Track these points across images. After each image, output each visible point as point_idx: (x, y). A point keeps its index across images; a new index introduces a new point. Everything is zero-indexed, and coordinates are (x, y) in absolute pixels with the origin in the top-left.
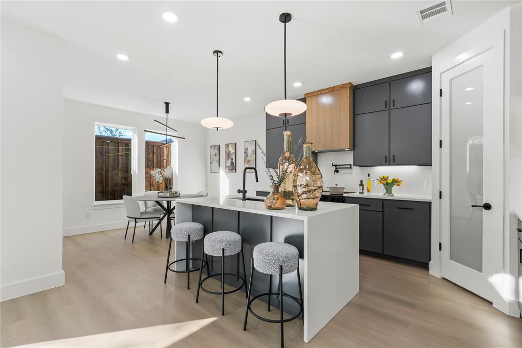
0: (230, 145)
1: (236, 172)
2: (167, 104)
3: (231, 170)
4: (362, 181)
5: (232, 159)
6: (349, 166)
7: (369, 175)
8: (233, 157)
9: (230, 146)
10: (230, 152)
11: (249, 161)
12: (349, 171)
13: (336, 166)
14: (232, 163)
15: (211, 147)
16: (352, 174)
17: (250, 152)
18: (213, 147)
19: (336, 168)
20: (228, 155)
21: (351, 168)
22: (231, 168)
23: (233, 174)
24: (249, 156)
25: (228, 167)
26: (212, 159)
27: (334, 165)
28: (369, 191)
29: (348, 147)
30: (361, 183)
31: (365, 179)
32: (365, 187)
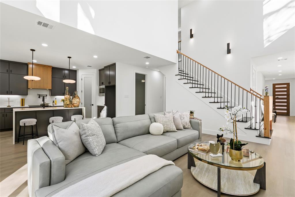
4: (53, 101)
7: (56, 99)
13: (39, 95)
19: (39, 96)
21: (47, 96)
28: (56, 104)
29: (51, 89)
30: (53, 102)
31: (55, 100)
32: (55, 103)
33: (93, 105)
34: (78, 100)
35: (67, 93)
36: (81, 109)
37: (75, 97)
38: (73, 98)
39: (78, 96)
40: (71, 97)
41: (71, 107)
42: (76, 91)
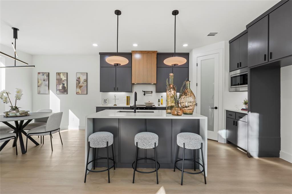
0: (61, 73)
1: (67, 94)
2: (15, 30)
3: (62, 92)
5: (64, 84)
6: (151, 92)
7: (162, 97)
8: (65, 83)
9: (61, 75)
10: (62, 79)
11: (81, 87)
12: (150, 94)
13: (144, 92)
14: (64, 87)
15: (39, 73)
16: (152, 96)
17: (82, 80)
18: (41, 74)
20: (59, 81)
21: (152, 93)
22: (62, 91)
23: (64, 96)
24: (81, 82)
25: (59, 90)
26: (39, 84)
27: (144, 91)
28: (162, 104)
29: (156, 83)
30: (159, 101)
31: (160, 98)
32: (161, 102)
33: (216, 108)
34: (191, 99)
35: (171, 86)
36: (198, 120)
37: (185, 94)
38: (180, 96)
39: (191, 92)
40: (178, 94)
41: (178, 115)
42: (188, 80)
